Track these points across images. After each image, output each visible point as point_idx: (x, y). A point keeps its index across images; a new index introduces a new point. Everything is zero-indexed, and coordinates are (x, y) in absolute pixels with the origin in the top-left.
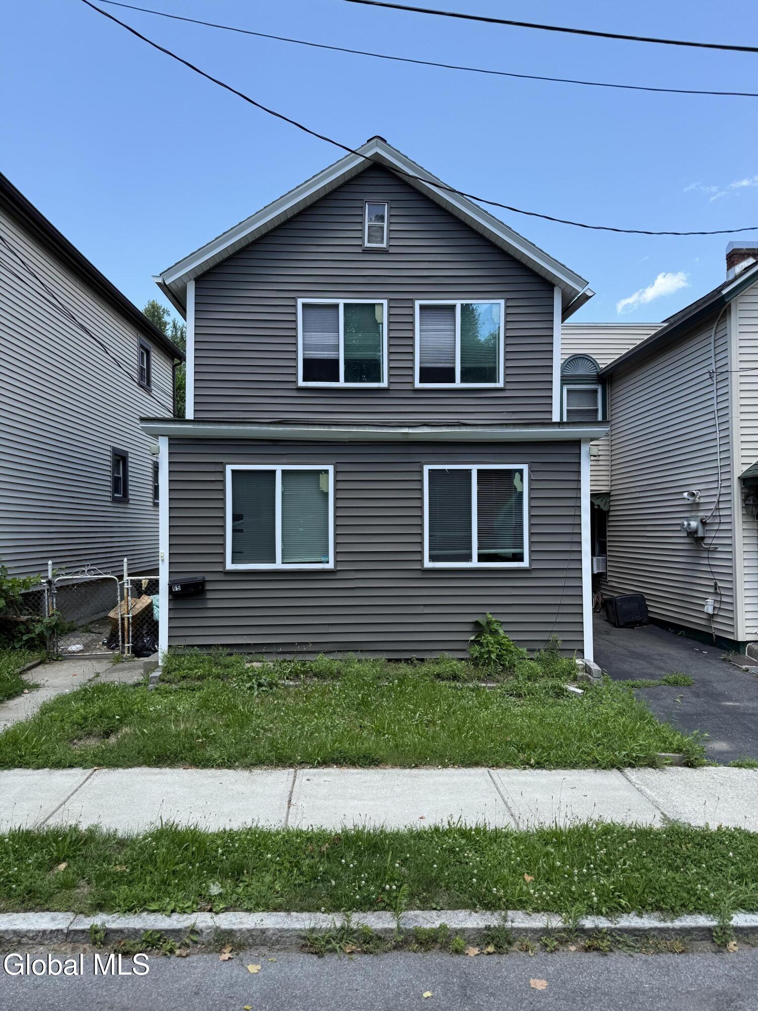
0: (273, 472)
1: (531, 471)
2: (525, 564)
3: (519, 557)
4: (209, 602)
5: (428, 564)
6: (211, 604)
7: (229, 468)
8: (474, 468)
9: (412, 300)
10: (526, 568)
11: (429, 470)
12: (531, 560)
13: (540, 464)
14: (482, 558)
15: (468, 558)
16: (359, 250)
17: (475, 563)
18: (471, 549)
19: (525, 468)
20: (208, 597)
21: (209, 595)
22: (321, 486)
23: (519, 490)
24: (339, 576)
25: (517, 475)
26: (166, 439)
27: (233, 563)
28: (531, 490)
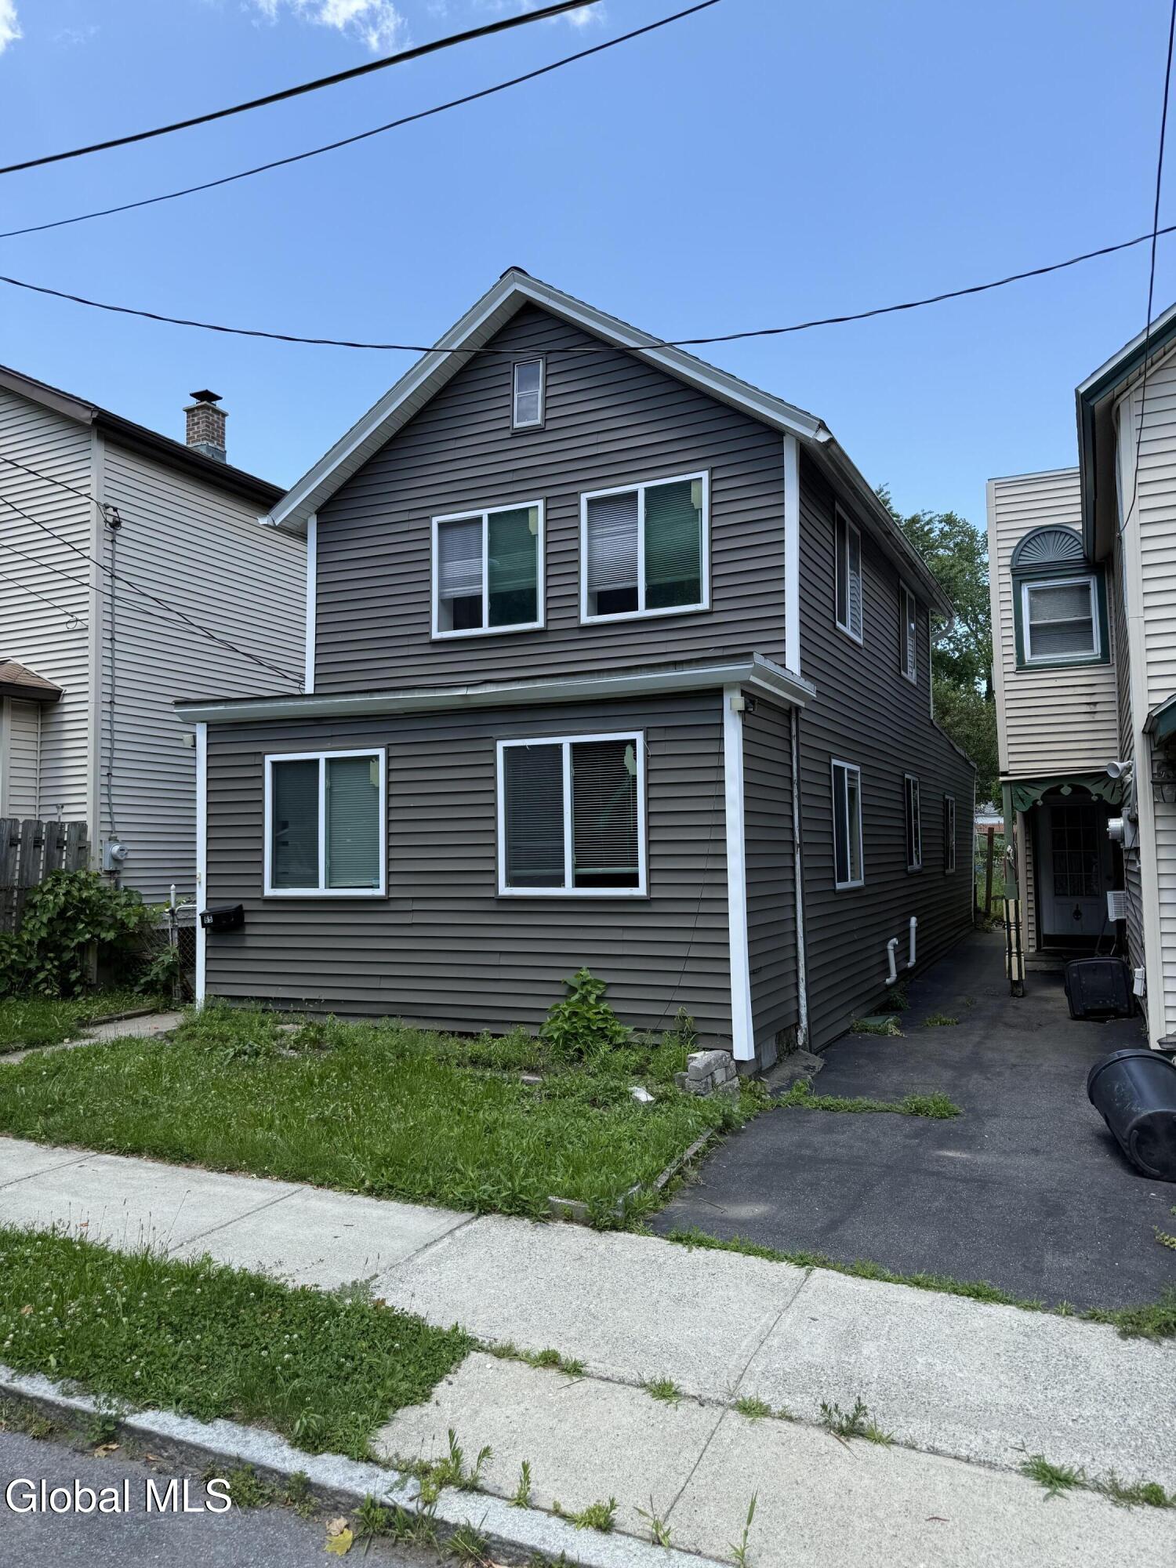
0: (316, 762)
1: (648, 743)
2: (641, 891)
3: (632, 880)
4: (248, 938)
5: (504, 890)
6: (250, 942)
7: (269, 759)
8: (566, 742)
9: (576, 494)
10: (642, 896)
11: (505, 748)
12: (650, 885)
13: (663, 730)
14: (580, 881)
15: (559, 881)
16: (507, 434)
17: (568, 890)
18: (563, 867)
19: (639, 736)
20: (247, 932)
21: (249, 930)
22: (371, 778)
23: (631, 773)
24: (393, 907)
25: (629, 749)
26: (205, 725)
27: (273, 887)
28: (648, 772)
